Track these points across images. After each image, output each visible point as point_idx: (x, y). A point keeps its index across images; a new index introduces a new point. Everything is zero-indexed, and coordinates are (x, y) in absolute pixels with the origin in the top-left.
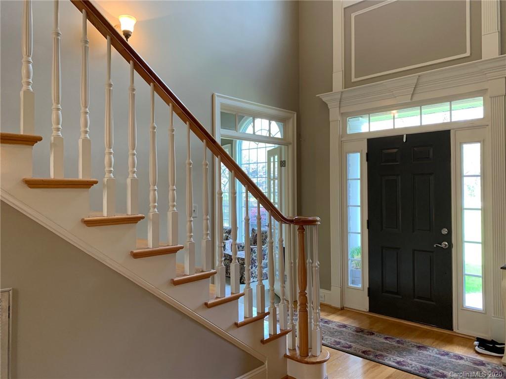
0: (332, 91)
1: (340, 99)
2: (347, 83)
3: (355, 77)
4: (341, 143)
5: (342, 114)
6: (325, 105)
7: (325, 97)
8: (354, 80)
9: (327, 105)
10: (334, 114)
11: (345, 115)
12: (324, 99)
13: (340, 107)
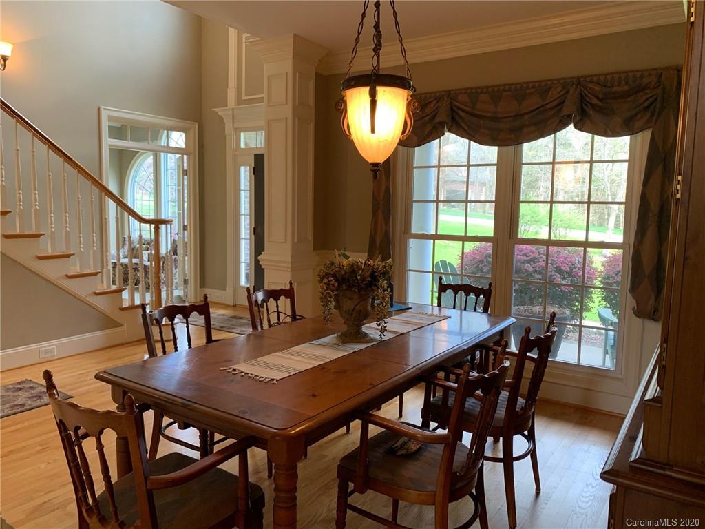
0: (227, 106)
1: (233, 115)
2: (240, 102)
3: (246, 95)
4: (235, 157)
5: (236, 129)
6: (221, 119)
7: (221, 112)
8: (244, 98)
9: (223, 119)
10: (229, 128)
11: (238, 131)
12: (220, 113)
13: (233, 122)
